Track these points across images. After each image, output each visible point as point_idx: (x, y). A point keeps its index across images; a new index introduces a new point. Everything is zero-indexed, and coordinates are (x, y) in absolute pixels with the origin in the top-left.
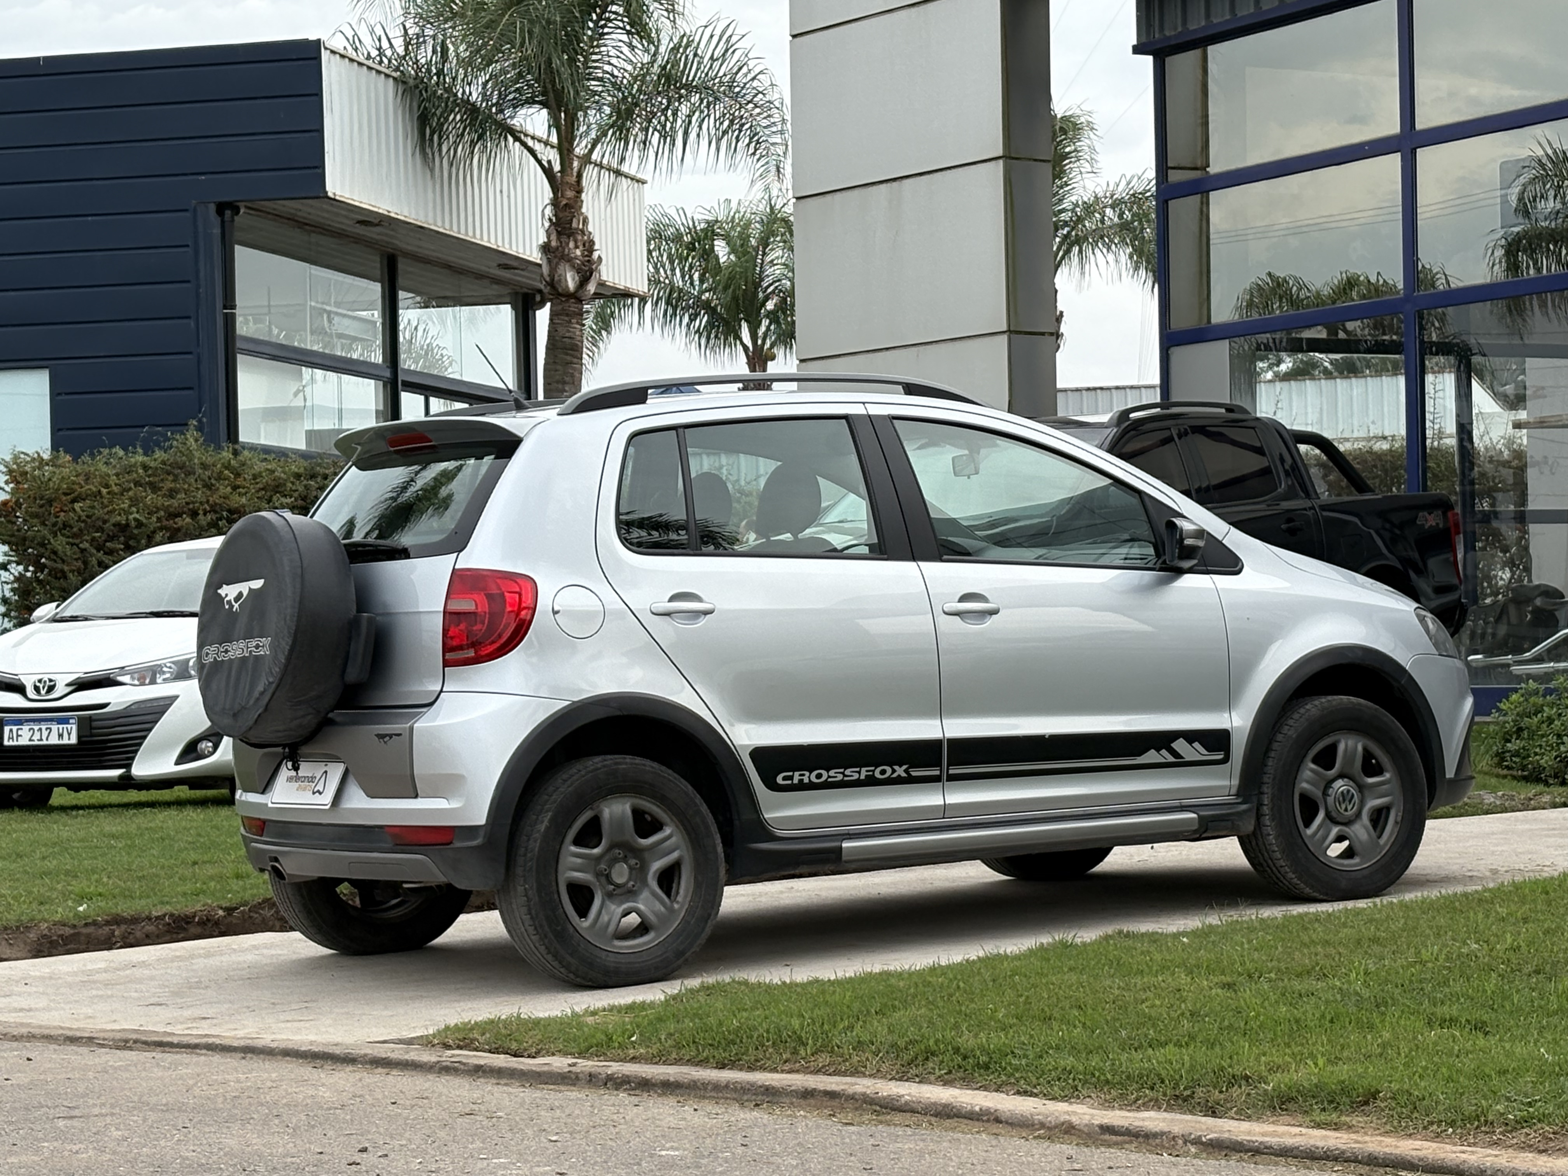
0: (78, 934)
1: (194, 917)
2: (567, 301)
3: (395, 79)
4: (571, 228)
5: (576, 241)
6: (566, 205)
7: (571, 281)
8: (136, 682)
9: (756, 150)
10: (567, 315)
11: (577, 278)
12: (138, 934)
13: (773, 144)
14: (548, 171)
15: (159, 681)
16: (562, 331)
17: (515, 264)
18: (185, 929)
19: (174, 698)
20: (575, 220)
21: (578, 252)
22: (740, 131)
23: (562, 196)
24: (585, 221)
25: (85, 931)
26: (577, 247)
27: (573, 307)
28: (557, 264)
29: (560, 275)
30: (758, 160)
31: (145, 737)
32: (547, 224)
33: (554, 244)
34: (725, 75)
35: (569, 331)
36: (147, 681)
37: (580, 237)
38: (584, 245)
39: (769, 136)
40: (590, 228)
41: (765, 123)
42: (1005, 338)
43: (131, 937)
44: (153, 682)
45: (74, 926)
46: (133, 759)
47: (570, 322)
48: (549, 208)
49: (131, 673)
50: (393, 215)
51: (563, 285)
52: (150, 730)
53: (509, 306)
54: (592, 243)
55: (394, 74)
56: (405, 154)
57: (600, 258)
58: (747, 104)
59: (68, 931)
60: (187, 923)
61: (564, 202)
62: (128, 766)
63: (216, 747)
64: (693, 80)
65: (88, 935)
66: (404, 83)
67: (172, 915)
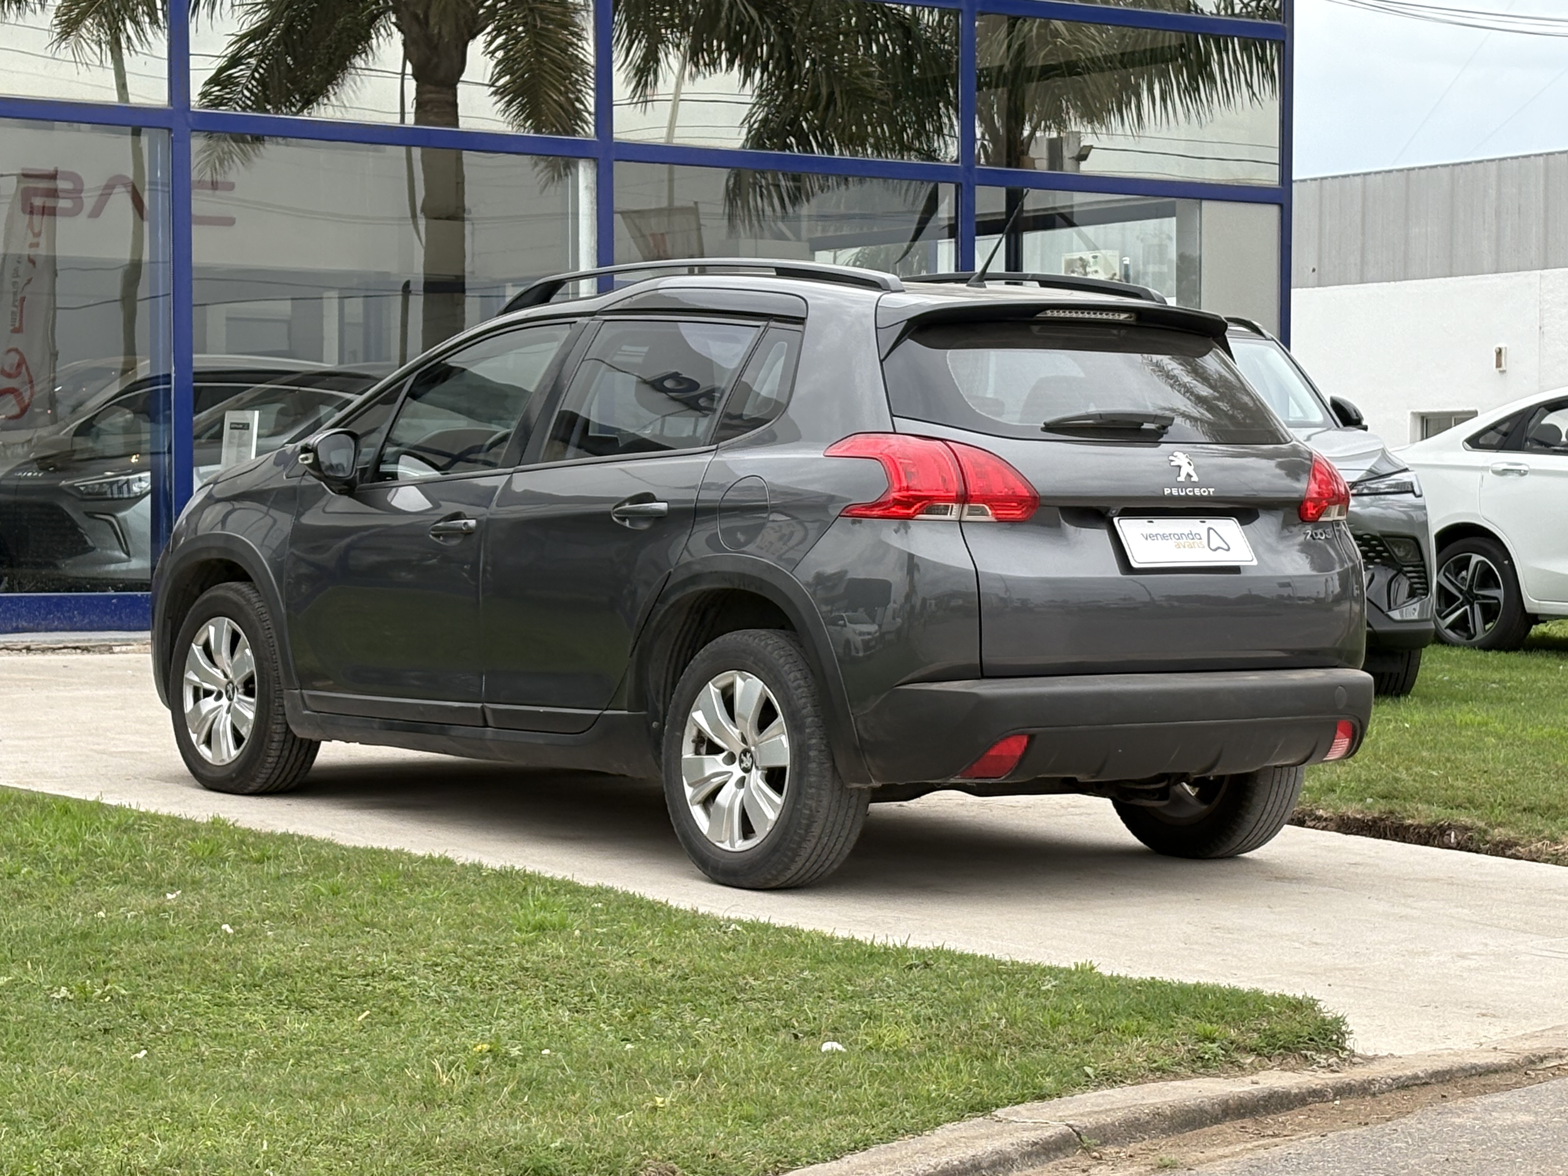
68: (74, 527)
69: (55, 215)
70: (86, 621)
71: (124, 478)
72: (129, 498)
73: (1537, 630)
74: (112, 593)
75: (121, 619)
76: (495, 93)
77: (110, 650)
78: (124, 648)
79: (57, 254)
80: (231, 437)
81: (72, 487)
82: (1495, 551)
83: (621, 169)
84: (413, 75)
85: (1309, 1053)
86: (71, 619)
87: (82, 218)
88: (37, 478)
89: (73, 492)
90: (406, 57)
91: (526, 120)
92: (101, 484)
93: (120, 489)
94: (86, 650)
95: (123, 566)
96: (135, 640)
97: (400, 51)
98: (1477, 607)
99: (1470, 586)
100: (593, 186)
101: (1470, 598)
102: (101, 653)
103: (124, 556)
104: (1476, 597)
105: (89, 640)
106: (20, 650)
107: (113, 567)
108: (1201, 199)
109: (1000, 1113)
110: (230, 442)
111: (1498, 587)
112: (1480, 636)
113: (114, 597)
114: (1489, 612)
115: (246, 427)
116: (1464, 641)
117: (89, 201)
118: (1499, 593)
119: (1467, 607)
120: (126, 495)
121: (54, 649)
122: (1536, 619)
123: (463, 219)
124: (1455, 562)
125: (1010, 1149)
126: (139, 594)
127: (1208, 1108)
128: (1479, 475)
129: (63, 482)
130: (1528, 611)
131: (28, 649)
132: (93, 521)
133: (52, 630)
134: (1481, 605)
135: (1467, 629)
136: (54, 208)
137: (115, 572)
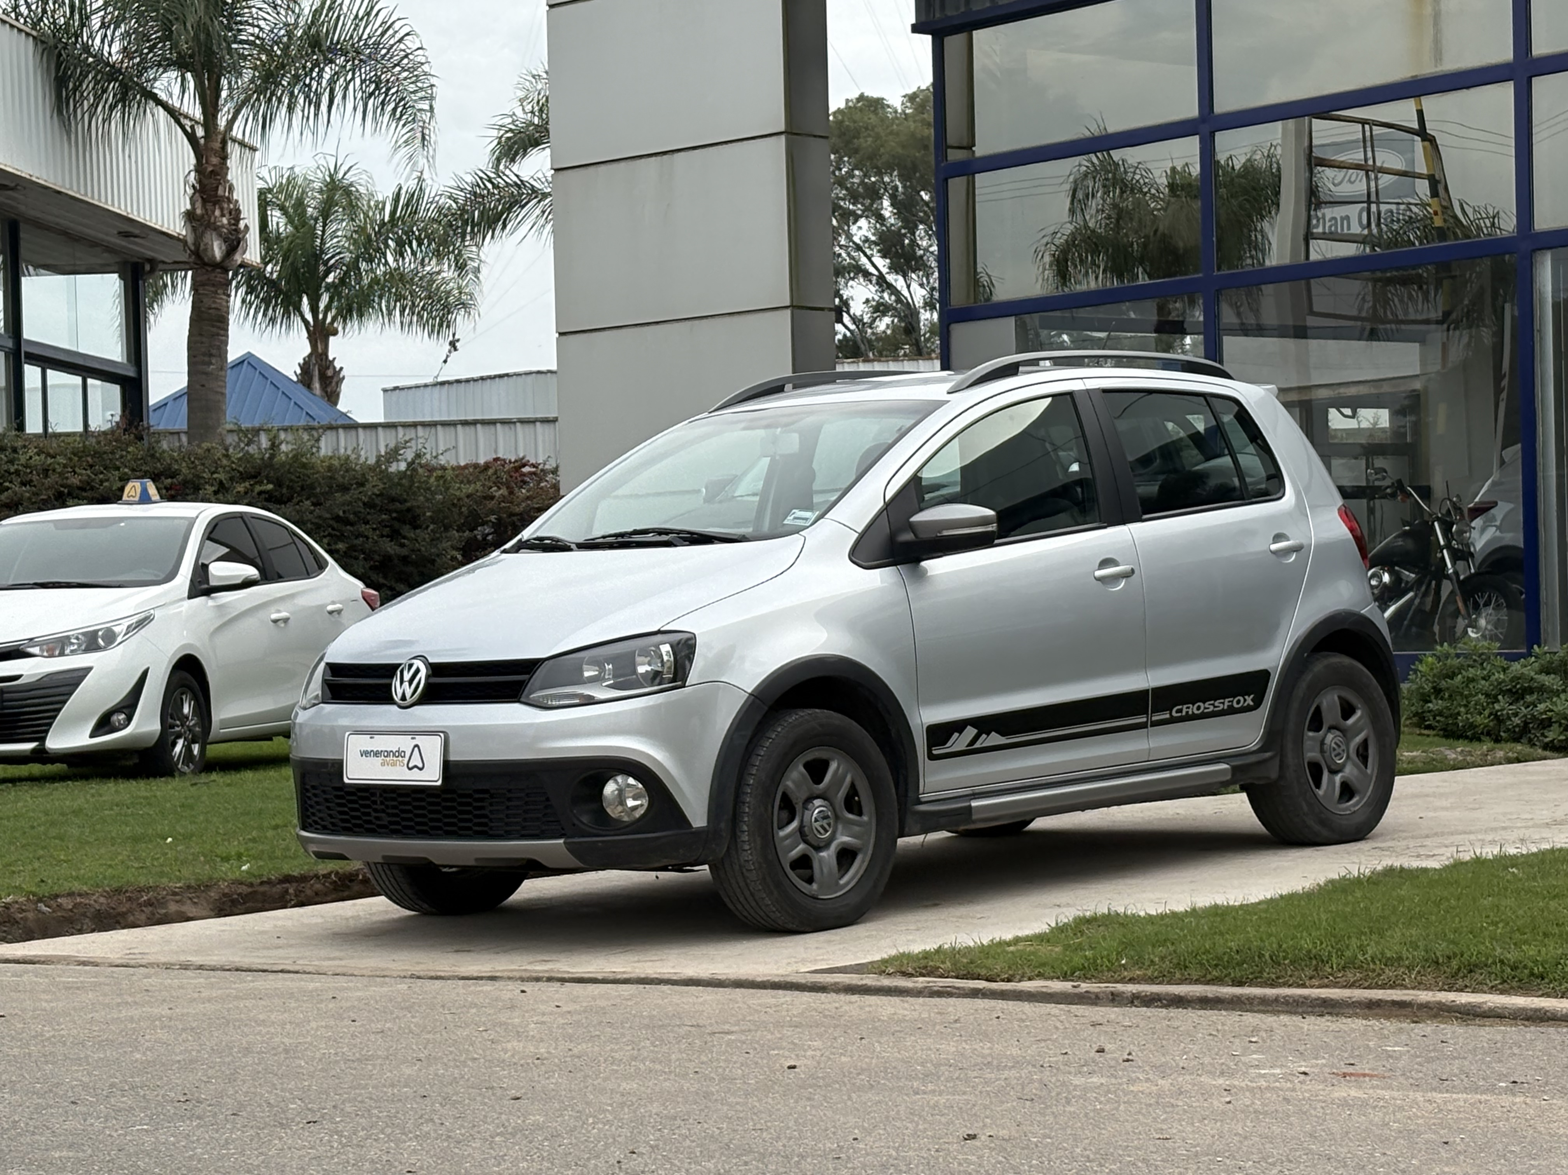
0: (255, 892)
1: (357, 875)
2: (213, 271)
3: (34, 38)
4: (216, 195)
5: (222, 209)
6: (212, 171)
7: (217, 250)
8: (45, 654)
9: (401, 116)
10: (213, 285)
11: (224, 248)
12: (309, 892)
13: (420, 110)
14: (191, 138)
15: (67, 651)
16: (207, 302)
17: (137, 232)
18: (349, 887)
19: (89, 669)
20: (220, 188)
21: (225, 221)
22: (387, 95)
23: (207, 162)
24: (231, 189)
25: (262, 889)
26: (223, 215)
27: (218, 276)
28: (203, 233)
29: (206, 244)
30: (404, 125)
31: (59, 710)
32: (190, 191)
33: (199, 211)
34: (370, 37)
35: (214, 302)
36: (57, 653)
37: (226, 206)
38: (230, 214)
39: (415, 101)
40: (235, 197)
41: (412, 88)
42: (788, 312)
43: (303, 895)
44: (62, 654)
45: (251, 885)
46: (47, 732)
47: (216, 293)
48: (193, 174)
49: (40, 644)
50: (34, 179)
51: (209, 253)
52: (65, 702)
53: (116, 276)
54: (238, 211)
55: (34, 33)
56: (45, 117)
57: (247, 227)
58: (394, 67)
59: (244, 889)
60: (351, 881)
61: (210, 169)
62: (42, 740)
63: (129, 719)
64: (338, 42)
65: (264, 894)
66: (43, 42)
67: (337, 873)
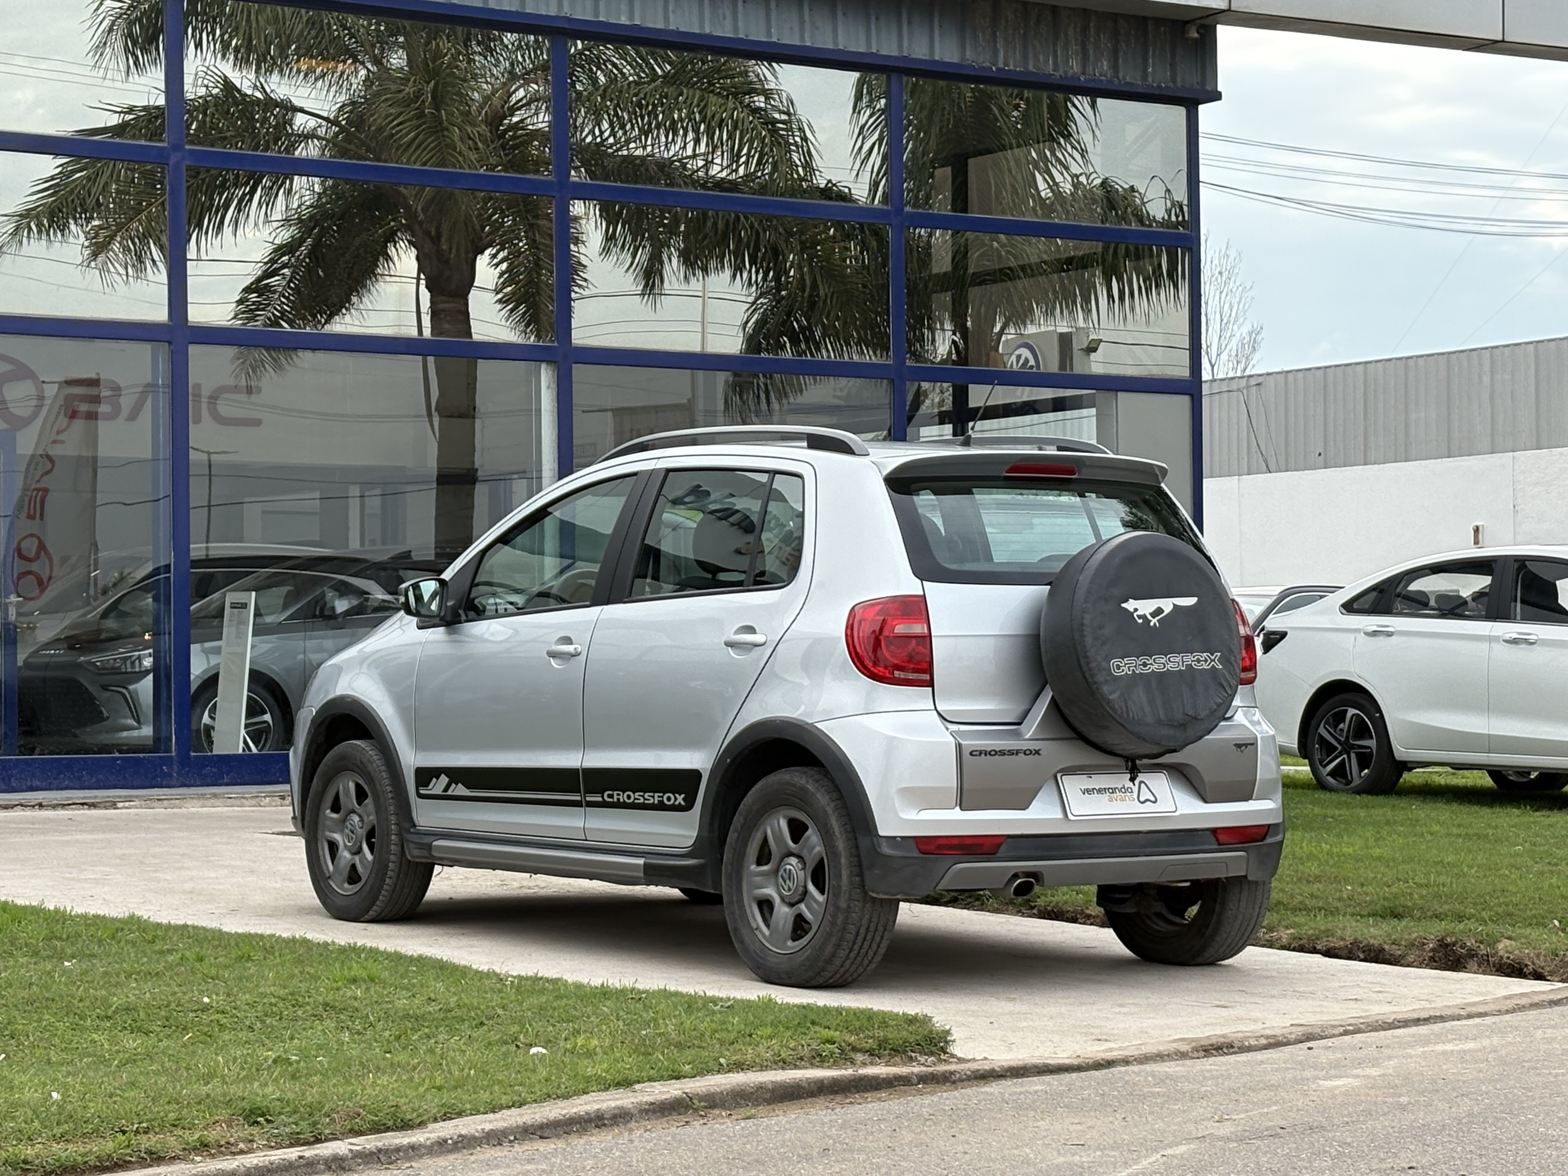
68: (91, 699)
69: (96, 419)
70: (94, 780)
71: (137, 653)
72: (140, 672)
73: (1407, 777)
74: (117, 755)
75: (125, 778)
76: (500, 301)
77: (114, 805)
78: (127, 804)
79: (99, 454)
80: (232, 614)
81: (89, 663)
82: (1367, 705)
83: (579, 371)
84: (427, 287)
85: (913, 1055)
86: (80, 778)
87: (121, 419)
88: (59, 655)
89: (91, 668)
90: (420, 271)
91: (527, 325)
92: (115, 659)
93: (133, 663)
94: (93, 806)
95: (135, 733)
96: (137, 797)
97: (414, 265)
98: (1353, 755)
99: (1347, 738)
100: (554, 386)
101: (1347, 748)
102: (106, 808)
103: (135, 724)
104: (1353, 747)
105: (96, 797)
106: (33, 806)
107: (125, 734)
108: (1117, 391)
109: (637, 1087)
110: (230, 620)
111: (1372, 738)
112: (1356, 782)
113: (118, 758)
114: (1364, 761)
115: (244, 606)
116: (1343, 787)
117: (127, 402)
118: (1372, 743)
119: (1345, 756)
120: (137, 670)
121: (64, 805)
122: (1406, 766)
123: (474, 417)
124: (1334, 715)
125: (630, 1106)
126: (141, 755)
127: (804, 1084)
128: (1352, 636)
129: (82, 658)
130: (1398, 758)
131: (41, 806)
132: (108, 694)
133: (62, 789)
134: (1357, 754)
135: (1345, 776)
136: (97, 413)
137: (126, 738)
